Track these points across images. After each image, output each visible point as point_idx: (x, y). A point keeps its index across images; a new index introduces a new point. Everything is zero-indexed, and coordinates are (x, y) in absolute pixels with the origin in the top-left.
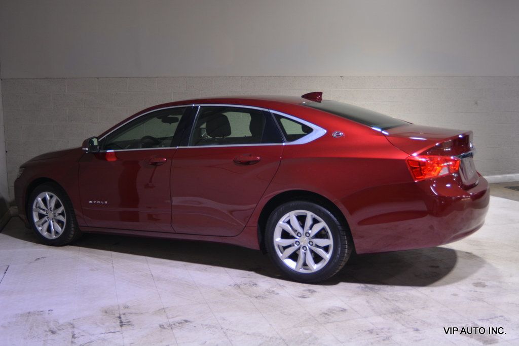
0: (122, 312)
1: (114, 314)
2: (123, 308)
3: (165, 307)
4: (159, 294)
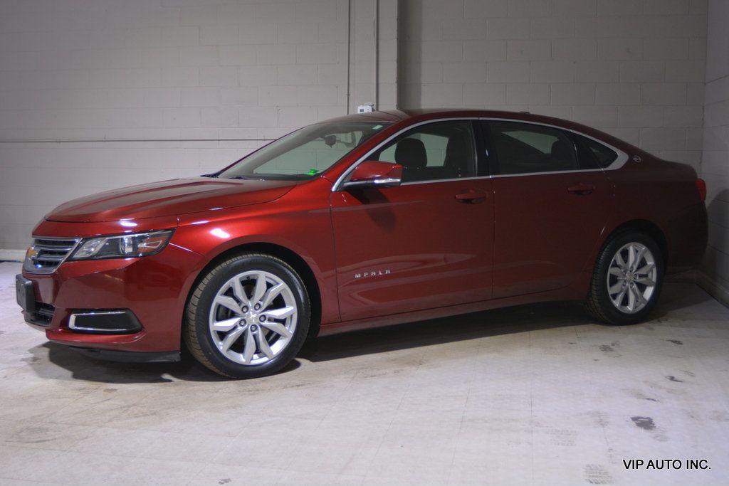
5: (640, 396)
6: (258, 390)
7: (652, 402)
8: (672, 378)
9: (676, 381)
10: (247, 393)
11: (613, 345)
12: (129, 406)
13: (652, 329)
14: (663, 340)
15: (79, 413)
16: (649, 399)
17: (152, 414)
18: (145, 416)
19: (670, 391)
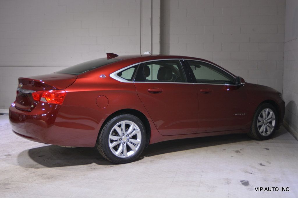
5: (246, 172)
6: (95, 168)
7: (250, 174)
8: (261, 164)
9: (263, 165)
10: (90, 169)
11: (241, 150)
12: (43, 175)
13: (258, 143)
14: (261, 148)
15: (23, 177)
16: (249, 173)
17: (52, 178)
18: (48, 179)
19: (259, 170)
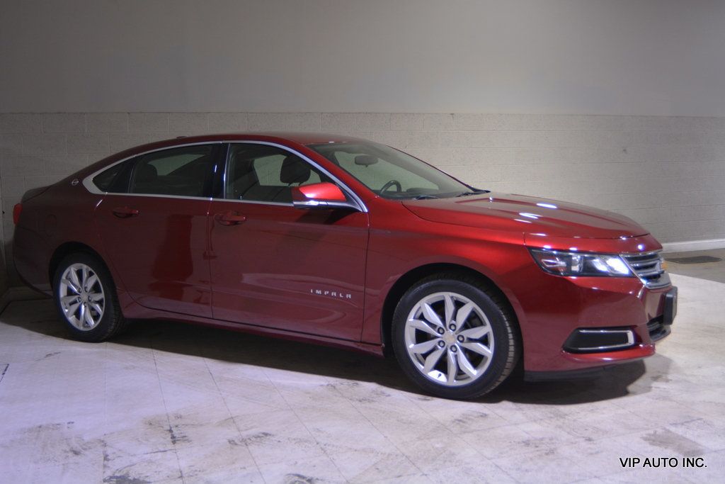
0: (173, 423)
1: (162, 427)
2: (174, 418)
3: (233, 416)
4: (224, 399)
